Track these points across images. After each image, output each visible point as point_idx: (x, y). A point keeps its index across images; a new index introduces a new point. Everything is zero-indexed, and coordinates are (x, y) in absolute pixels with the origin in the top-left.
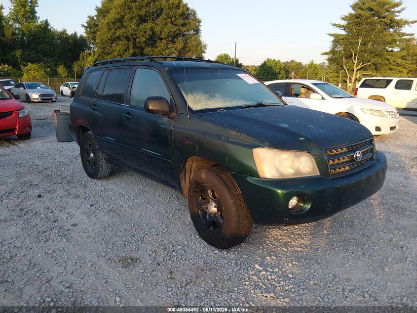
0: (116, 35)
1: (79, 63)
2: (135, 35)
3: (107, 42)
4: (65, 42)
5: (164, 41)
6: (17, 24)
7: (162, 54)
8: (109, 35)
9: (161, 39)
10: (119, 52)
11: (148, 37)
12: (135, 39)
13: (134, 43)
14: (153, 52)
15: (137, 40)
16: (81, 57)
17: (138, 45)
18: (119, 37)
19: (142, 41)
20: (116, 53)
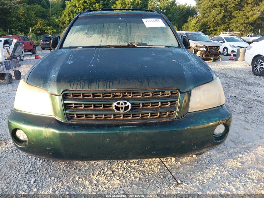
0: (213, 4)
1: (187, 24)
2: (228, 3)
3: (207, 9)
4: (181, 11)
5: (250, 5)
6: (158, 3)
7: (246, 15)
8: (209, 4)
9: (248, 4)
10: (214, 15)
11: (237, 3)
12: (226, 6)
13: (226, 8)
14: (239, 14)
15: (228, 6)
16: (188, 21)
17: (228, 10)
18: (215, 5)
19: (232, 6)
20: (211, 16)
